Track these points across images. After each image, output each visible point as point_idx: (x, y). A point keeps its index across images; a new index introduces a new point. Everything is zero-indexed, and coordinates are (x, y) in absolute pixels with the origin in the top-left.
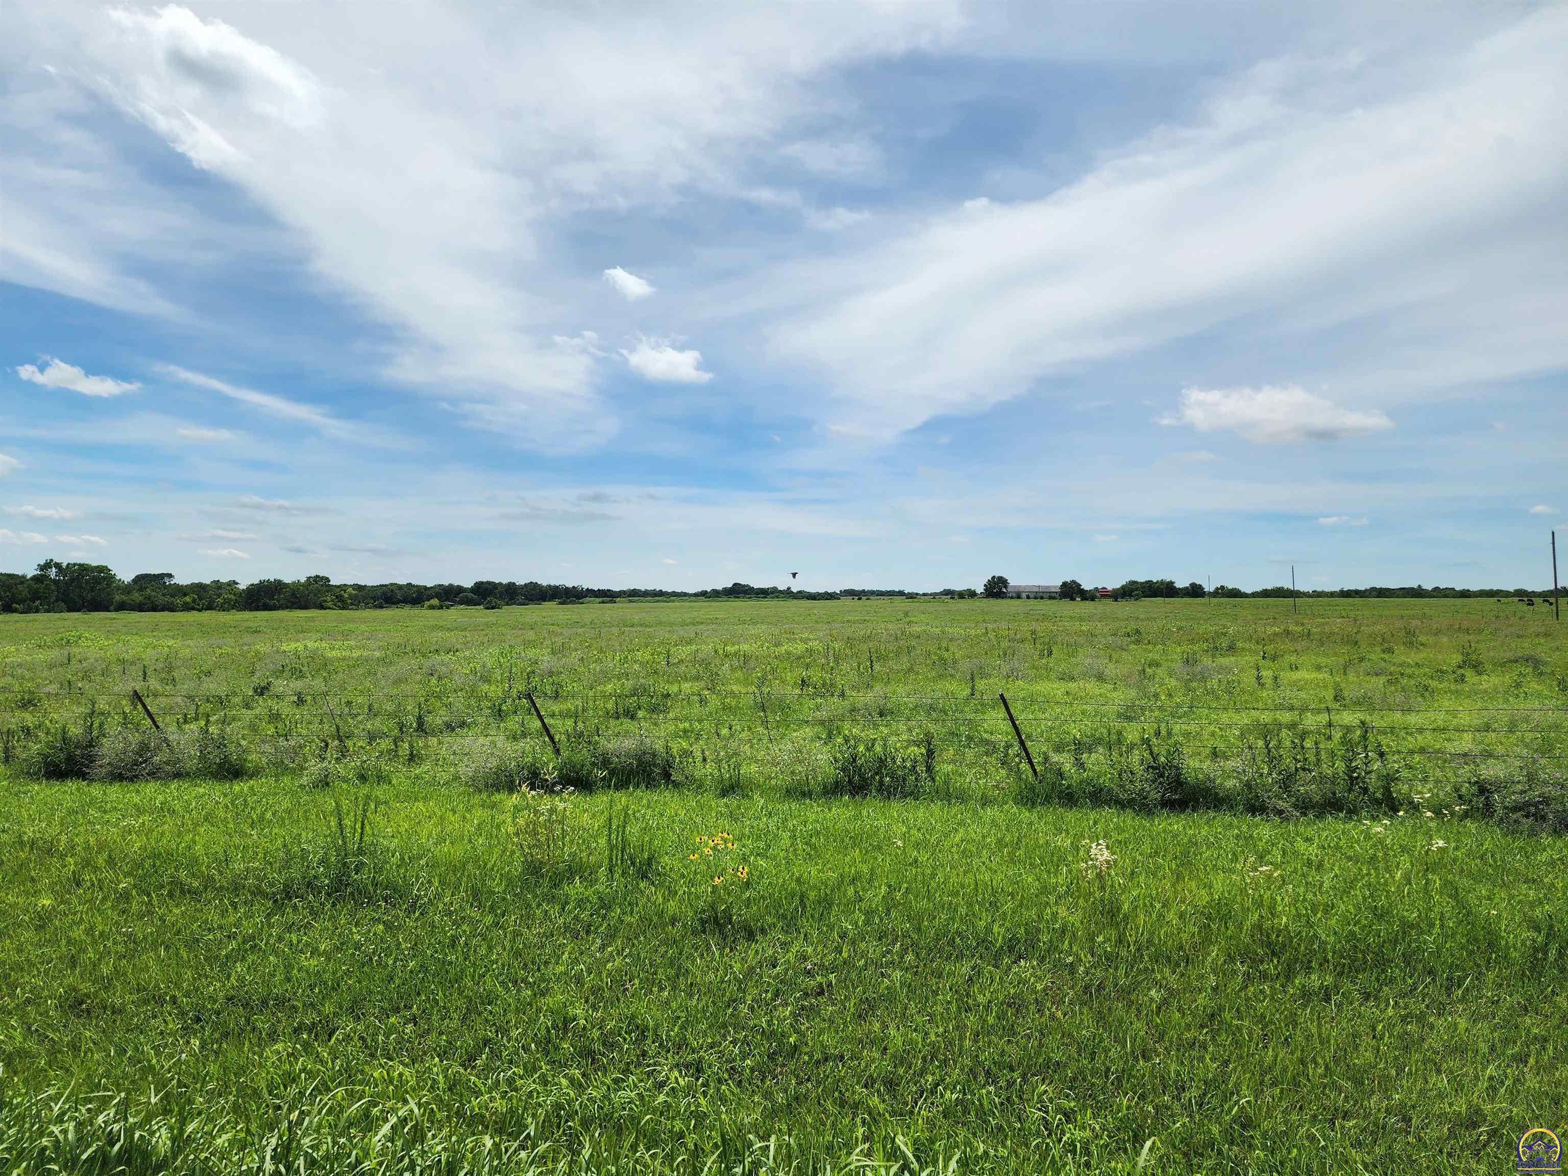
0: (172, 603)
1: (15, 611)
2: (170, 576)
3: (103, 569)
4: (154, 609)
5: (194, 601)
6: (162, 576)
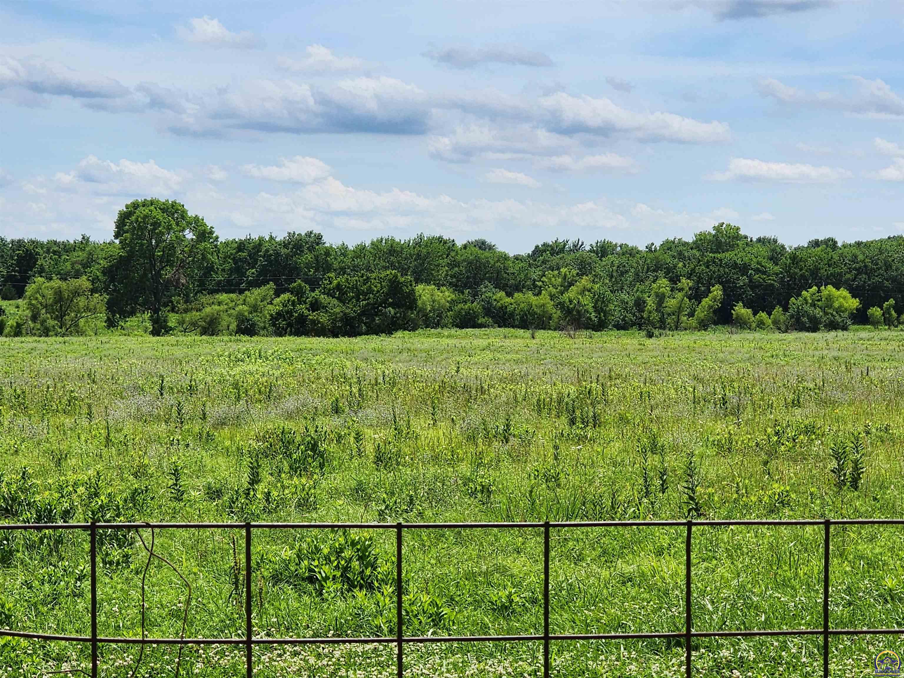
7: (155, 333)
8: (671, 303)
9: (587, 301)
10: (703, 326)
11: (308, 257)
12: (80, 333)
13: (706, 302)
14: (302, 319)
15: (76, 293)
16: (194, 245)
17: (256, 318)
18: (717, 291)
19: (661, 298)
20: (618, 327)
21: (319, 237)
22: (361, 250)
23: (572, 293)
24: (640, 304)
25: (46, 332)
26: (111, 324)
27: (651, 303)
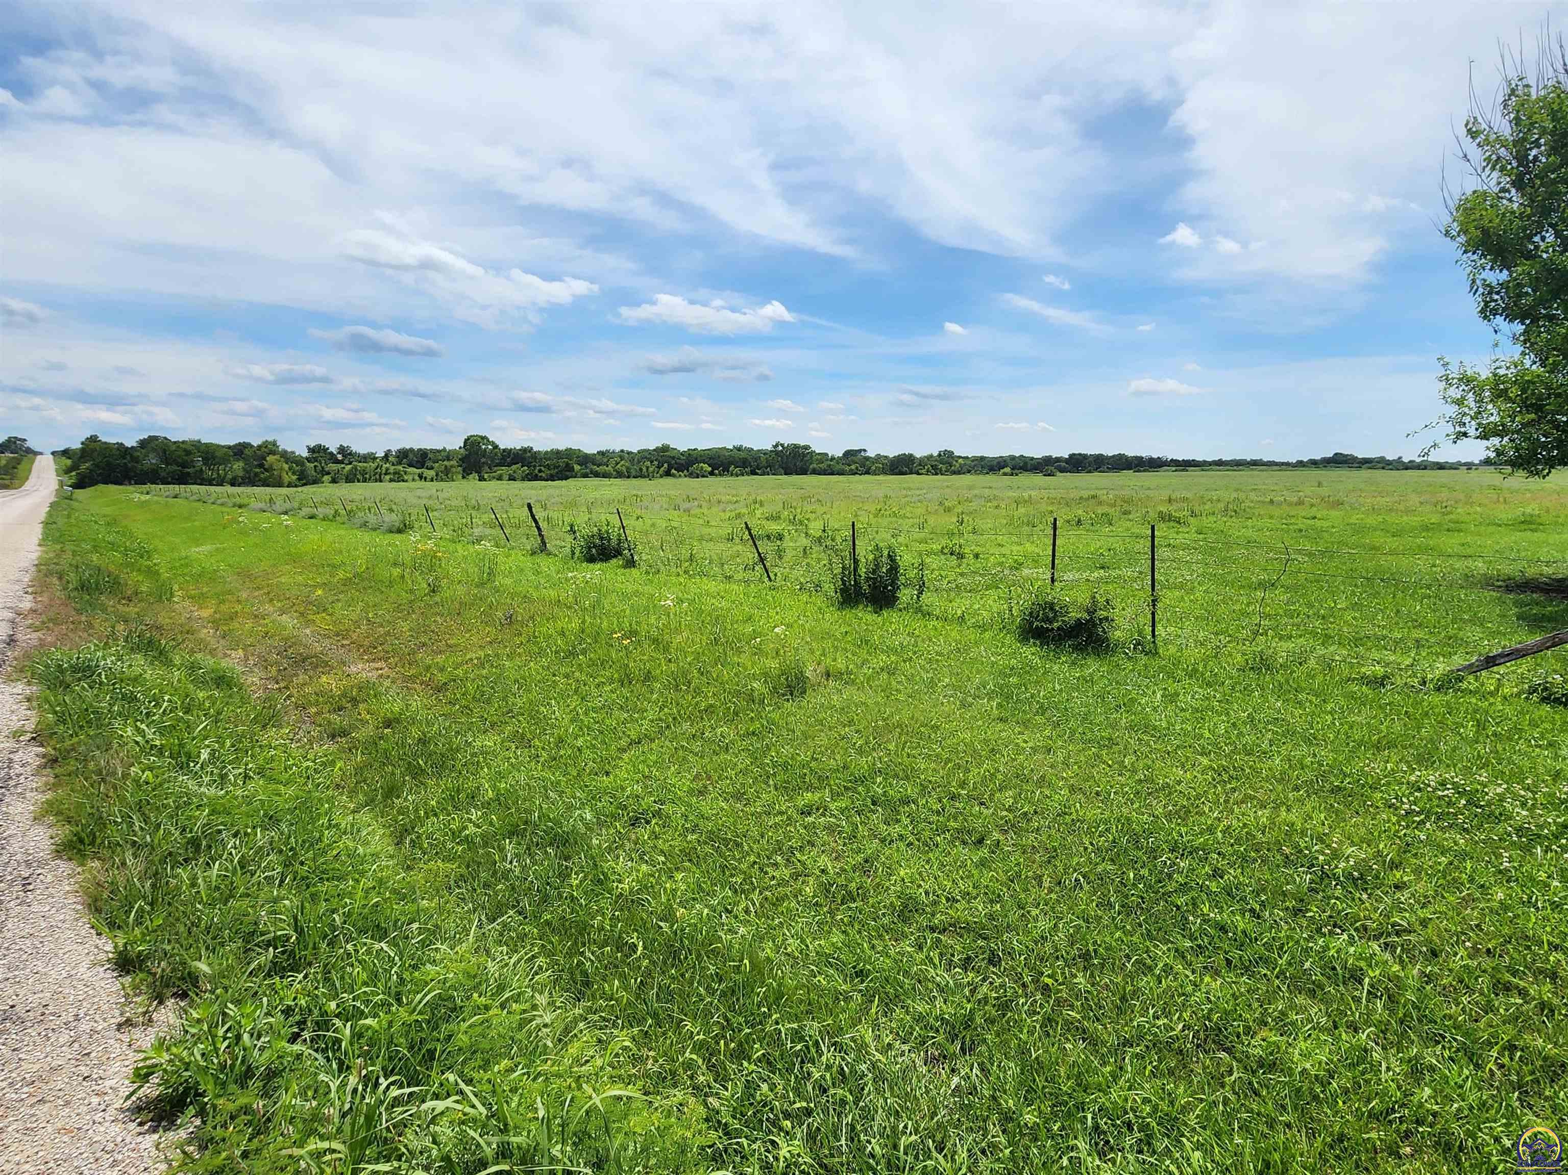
0: (843, 470)
1: (757, 474)
2: (865, 450)
3: (807, 447)
4: (832, 474)
5: (857, 468)
6: (860, 451)
7: (480, 480)
8: (651, 469)
9: (624, 469)
10: (661, 477)
11: (529, 454)
12: (453, 480)
13: (662, 469)
14: (536, 475)
15: (452, 466)
16: (491, 451)
17: (515, 475)
18: (666, 465)
19: (647, 468)
20: (634, 477)
21: (532, 448)
22: (547, 452)
23: (619, 466)
24: (641, 470)
25: (442, 480)
26: (464, 477)
27: (644, 469)
